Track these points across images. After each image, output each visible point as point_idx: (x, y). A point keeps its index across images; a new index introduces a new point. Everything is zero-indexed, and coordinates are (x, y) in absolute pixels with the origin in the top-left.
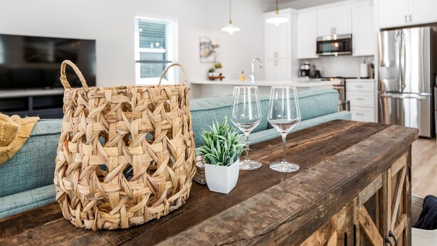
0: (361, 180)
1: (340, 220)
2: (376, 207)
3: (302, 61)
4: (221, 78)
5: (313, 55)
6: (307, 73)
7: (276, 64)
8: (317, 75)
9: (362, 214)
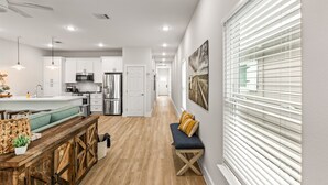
0: (78, 131)
1: (71, 141)
2: (83, 138)
3: (68, 84)
4: (9, 96)
5: (74, 81)
6: (71, 90)
7: (52, 85)
8: (77, 91)
9: (78, 139)
